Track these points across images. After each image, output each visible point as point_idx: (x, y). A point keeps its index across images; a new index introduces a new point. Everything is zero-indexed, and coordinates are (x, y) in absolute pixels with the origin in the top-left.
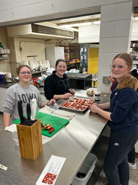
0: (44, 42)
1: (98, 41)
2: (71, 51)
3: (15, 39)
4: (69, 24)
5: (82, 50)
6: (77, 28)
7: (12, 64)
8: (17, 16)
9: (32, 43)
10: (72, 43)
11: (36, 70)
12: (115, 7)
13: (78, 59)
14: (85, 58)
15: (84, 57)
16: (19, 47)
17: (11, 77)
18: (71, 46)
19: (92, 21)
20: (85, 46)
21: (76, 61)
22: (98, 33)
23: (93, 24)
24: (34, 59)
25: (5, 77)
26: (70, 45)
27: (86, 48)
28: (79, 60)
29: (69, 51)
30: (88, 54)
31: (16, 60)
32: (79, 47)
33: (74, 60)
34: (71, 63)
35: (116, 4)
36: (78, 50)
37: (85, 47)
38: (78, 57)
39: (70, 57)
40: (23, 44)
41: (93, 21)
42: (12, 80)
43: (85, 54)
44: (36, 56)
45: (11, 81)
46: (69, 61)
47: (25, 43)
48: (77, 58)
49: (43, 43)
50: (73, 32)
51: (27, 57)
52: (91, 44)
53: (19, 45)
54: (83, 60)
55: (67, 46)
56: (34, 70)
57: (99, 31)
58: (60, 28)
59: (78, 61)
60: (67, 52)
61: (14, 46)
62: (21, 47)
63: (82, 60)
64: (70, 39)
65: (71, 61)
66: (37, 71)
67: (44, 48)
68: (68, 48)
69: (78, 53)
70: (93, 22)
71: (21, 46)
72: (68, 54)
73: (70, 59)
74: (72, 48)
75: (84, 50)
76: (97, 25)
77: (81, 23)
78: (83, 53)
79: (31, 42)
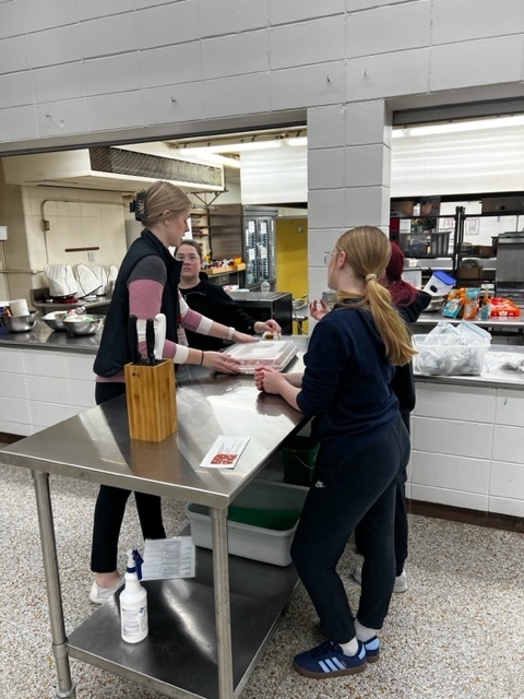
0: (121, 200)
1: (304, 199)
2: (215, 232)
3: (25, 193)
4: (209, 145)
5: (251, 229)
6: (235, 156)
7: (12, 277)
8: (62, 125)
9: (82, 204)
10: (216, 206)
11: (98, 296)
12: (342, 111)
13: (240, 260)
14: (264, 255)
15: (258, 253)
16: (39, 219)
17: (27, 314)
18: (214, 216)
19: (282, 137)
20: (261, 213)
21: (231, 264)
22: (302, 174)
23: (286, 146)
24: (91, 259)
25: (7, 314)
26: (208, 210)
27: (266, 221)
28: (245, 260)
29: (205, 232)
30: (272, 243)
31: (28, 263)
32: (242, 217)
33: (226, 262)
34: (216, 271)
35: (344, 104)
36: (238, 230)
37: (260, 218)
38: (240, 252)
39: (211, 253)
40: (51, 210)
41: (287, 136)
42: (31, 324)
43: (262, 242)
44: (98, 248)
45: (27, 328)
46: (209, 267)
47: (60, 203)
48: (236, 256)
49: (120, 204)
50: (222, 167)
51: (67, 250)
52: (280, 209)
53: (39, 213)
54: (258, 262)
55: (200, 216)
56: (92, 293)
57: (306, 167)
58: (179, 155)
59: (241, 267)
60: (202, 236)
61: (21, 216)
62: (46, 219)
63: (253, 262)
64: (211, 192)
65: (216, 265)
66: (101, 299)
67: (122, 221)
68: (203, 222)
69: (237, 238)
70: (285, 139)
71: (45, 214)
72: (204, 242)
73: (211, 259)
74: (215, 223)
75: (257, 228)
76: (299, 148)
77: (248, 142)
78: (256, 237)
79: (79, 201)
